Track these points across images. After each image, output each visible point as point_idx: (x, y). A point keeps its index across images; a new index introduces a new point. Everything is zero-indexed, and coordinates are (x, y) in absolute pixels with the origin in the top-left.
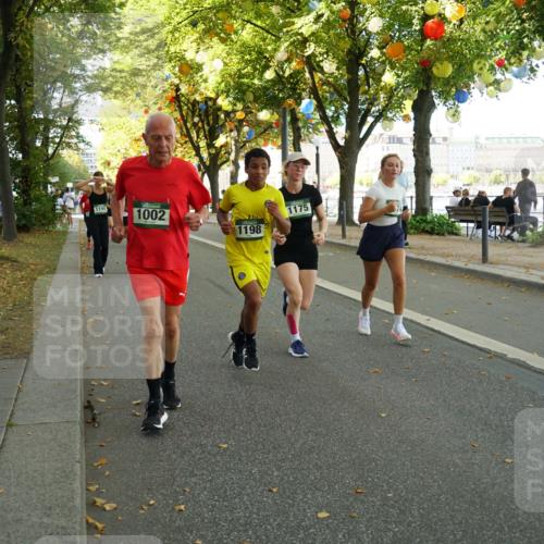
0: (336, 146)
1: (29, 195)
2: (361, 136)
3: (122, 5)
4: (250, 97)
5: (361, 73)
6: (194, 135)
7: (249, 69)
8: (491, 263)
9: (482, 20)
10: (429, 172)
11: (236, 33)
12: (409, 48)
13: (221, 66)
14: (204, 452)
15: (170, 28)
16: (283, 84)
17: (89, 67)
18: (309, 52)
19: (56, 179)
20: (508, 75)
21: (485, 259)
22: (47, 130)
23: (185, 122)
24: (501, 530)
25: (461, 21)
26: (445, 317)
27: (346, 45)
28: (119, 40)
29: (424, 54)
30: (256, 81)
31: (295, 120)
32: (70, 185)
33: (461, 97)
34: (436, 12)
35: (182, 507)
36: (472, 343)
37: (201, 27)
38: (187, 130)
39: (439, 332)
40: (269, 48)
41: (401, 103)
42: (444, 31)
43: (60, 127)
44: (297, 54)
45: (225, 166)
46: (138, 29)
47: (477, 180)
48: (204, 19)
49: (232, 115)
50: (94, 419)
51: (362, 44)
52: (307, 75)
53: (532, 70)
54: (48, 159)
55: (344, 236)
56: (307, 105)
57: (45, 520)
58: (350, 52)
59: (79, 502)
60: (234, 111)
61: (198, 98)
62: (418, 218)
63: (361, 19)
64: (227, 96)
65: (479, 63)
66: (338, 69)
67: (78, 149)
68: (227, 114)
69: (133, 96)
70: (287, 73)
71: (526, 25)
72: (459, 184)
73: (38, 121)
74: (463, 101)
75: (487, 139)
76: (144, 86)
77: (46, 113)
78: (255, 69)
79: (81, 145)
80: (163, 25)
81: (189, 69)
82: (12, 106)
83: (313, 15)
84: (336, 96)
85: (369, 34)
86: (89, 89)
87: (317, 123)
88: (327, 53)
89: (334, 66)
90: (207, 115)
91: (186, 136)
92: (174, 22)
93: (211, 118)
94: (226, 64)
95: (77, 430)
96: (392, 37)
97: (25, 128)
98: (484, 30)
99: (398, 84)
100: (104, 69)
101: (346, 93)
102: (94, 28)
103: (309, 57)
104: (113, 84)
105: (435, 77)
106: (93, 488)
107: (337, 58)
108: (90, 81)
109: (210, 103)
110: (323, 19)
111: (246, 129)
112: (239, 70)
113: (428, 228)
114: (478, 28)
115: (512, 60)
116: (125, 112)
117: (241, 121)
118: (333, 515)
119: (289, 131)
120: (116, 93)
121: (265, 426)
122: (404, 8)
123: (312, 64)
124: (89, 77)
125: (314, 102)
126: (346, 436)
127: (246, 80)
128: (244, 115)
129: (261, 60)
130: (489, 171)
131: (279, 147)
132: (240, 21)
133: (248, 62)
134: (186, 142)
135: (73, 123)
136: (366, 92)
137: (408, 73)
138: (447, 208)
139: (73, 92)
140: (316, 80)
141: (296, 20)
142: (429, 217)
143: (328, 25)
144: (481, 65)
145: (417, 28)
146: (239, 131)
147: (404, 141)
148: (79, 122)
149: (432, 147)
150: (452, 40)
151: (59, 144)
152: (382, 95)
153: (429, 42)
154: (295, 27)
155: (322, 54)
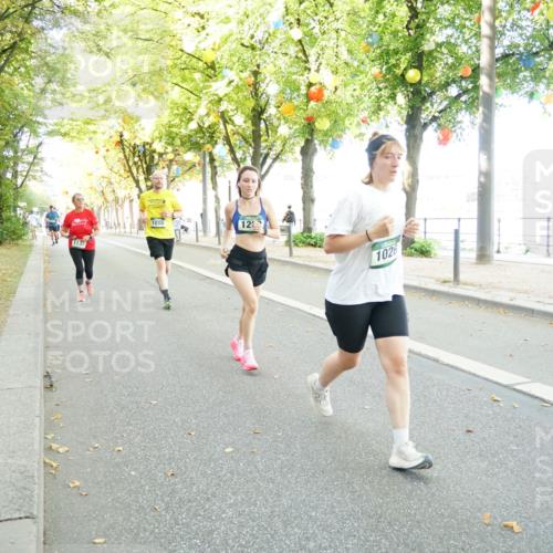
2: (263, 173)
4: (178, 142)
5: (263, 125)
6: (134, 170)
7: (177, 121)
9: (350, 88)
10: (313, 201)
12: (296, 108)
13: (156, 118)
18: (222, 108)
19: (24, 204)
22: (16, 164)
23: (128, 161)
24: (360, 456)
25: (336, 89)
27: (251, 103)
29: (309, 113)
30: (183, 131)
31: (212, 160)
32: (35, 209)
33: (334, 145)
34: (318, 81)
35: (121, 448)
38: (130, 167)
40: (193, 105)
42: (323, 95)
43: (28, 163)
44: (214, 110)
49: (164, 156)
50: (51, 386)
51: (263, 104)
52: (222, 126)
54: (17, 188)
56: (220, 150)
57: (10, 461)
58: (254, 110)
59: (38, 446)
60: (166, 153)
61: (137, 142)
62: (305, 235)
63: (262, 85)
64: (160, 141)
65: (349, 120)
66: (245, 122)
67: (41, 180)
68: (161, 155)
69: (87, 140)
70: (206, 126)
71: (382, 92)
73: (9, 158)
74: (337, 148)
76: (95, 132)
77: (16, 152)
78: (182, 121)
79: (45, 178)
81: (129, 118)
83: (226, 81)
84: (243, 143)
85: (268, 96)
86: (50, 133)
87: (230, 164)
88: (237, 109)
89: (243, 119)
90: (145, 156)
91: (128, 172)
93: (148, 158)
95: (38, 393)
96: (285, 99)
98: (352, 96)
101: (251, 141)
102: (53, 86)
103: (222, 113)
104: (70, 130)
105: (317, 129)
106: (49, 436)
107: (245, 114)
108: (51, 128)
109: (147, 147)
110: (233, 84)
111: (174, 167)
112: (170, 122)
113: (312, 242)
114: (348, 94)
115: (373, 118)
117: (171, 161)
118: (236, 450)
119: (208, 169)
120: (73, 137)
122: (294, 77)
123: (225, 118)
124: (50, 124)
125: (227, 147)
126: (248, 393)
127: (174, 129)
128: (173, 156)
129: (187, 114)
132: (170, 84)
133: (176, 116)
134: (128, 177)
135: (37, 160)
136: (266, 141)
137: (297, 127)
139: (34, 133)
140: (229, 130)
141: (213, 84)
142: (313, 234)
143: (238, 88)
144: (351, 121)
145: (305, 92)
146: (169, 169)
148: (41, 159)
150: (329, 102)
151: (26, 176)
152: (279, 143)
153: (312, 104)
154: (212, 90)
155: (233, 111)
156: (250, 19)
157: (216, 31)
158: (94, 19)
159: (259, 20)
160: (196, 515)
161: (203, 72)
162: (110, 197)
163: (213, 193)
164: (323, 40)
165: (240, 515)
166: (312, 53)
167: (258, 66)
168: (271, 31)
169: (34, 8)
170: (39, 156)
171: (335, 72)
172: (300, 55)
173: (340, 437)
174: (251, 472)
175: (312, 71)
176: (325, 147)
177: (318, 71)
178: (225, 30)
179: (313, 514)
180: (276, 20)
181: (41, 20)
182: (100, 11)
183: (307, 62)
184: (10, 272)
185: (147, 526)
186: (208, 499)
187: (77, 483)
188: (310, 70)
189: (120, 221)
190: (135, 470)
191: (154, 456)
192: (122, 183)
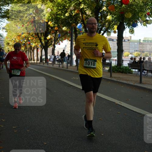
4: (60, 22)
5: (100, 15)
6: (40, 35)
7: (60, 12)
8: (143, 84)
10: (122, 51)
13: (50, 11)
14: (38, 145)
16: (72, 18)
18: (82, 7)
21: (141, 82)
26: (126, 102)
27: (95, 5)
29: (122, 10)
30: (62, 17)
31: (76, 31)
33: (135, 25)
36: (135, 111)
40: (67, 5)
41: (113, 27)
42: (129, 2)
44: (77, 8)
45: (50, 46)
49: (53, 28)
51: (100, 5)
52: (81, 15)
58: (96, 8)
60: (54, 27)
62: (118, 67)
64: (52, 22)
65: (141, 13)
66: (91, 14)
68: (52, 28)
70: (74, 14)
72: (133, 56)
74: (135, 27)
75: (143, 41)
78: (62, 12)
85: (103, 2)
87: (84, 33)
91: (37, 35)
94: (52, 10)
96: (111, 3)
98: (143, 2)
100: (8, 10)
103: (81, 9)
105: (125, 18)
107: (91, 10)
108: (3, 14)
111: (58, 33)
112: (56, 13)
113: (121, 71)
114: (141, 1)
117: (57, 31)
119: (74, 35)
121: (60, 137)
123: (82, 11)
124: (3, 12)
125: (83, 25)
127: (59, 16)
128: (58, 29)
129: (64, 9)
131: (69, 41)
133: (60, 10)
134: (37, 37)
137: (116, 16)
138: (128, 64)
140: (84, 17)
142: (122, 67)
144: (142, 14)
146: (56, 34)
147: (114, 40)
149: (123, 43)
150: (132, 5)
153: (124, 5)
155: (86, 8)
162: (28, 47)
176: (129, 26)
192: (34, 40)
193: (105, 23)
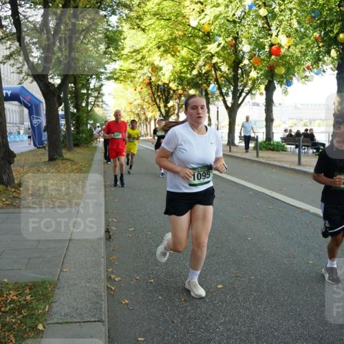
0: (227, 107)
1: (79, 129)
2: (239, 102)
3: (124, 39)
4: (186, 83)
5: (240, 71)
6: (158, 101)
7: (185, 69)
9: (299, 46)
10: (272, 120)
11: (179, 52)
12: (263, 60)
13: (172, 68)
15: (147, 49)
17: (108, 68)
18: (214, 61)
19: (91, 122)
20: (312, 74)
21: (299, 163)
22: (88, 98)
23: (154, 95)
25: (289, 47)
26: (279, 191)
27: (233, 58)
28: (122, 55)
29: (270, 63)
30: (188, 76)
31: (207, 94)
33: (289, 83)
34: (277, 42)
35: (152, 281)
36: (292, 204)
37: (162, 49)
38: (155, 99)
39: (276, 199)
40: (195, 59)
41: (259, 87)
42: (280, 52)
43: (95, 97)
44: (208, 63)
45: (172, 116)
46: (132, 50)
47: (295, 125)
48: (164, 45)
49: (176, 92)
50: (110, 237)
51: (240, 58)
52: (213, 72)
53: (324, 71)
54: (88, 112)
55: (230, 151)
56: (213, 87)
58: (234, 62)
59: (103, 276)
60: (178, 90)
61: (160, 83)
62: (267, 143)
63: (240, 46)
64: (174, 82)
65: (298, 67)
66: (228, 69)
67: (102, 107)
68: (174, 91)
69: (129, 82)
70: (204, 72)
71: (321, 49)
72: (287, 126)
73: (84, 94)
74: (290, 86)
76: (134, 77)
78: (188, 69)
80: (144, 48)
81: (156, 69)
82: (72, 87)
83: (217, 43)
84: (228, 83)
85: (244, 53)
86: (108, 79)
87: (218, 96)
88: (223, 62)
89: (227, 68)
90: (164, 92)
91: (154, 102)
92: (149, 47)
93: (166, 93)
94: (174, 67)
95: (103, 242)
96: (255, 55)
97: (78, 98)
98: (300, 52)
99: (258, 77)
100: (116, 69)
101: (232, 81)
102: (111, 49)
103: (214, 64)
104: (119, 76)
105: (276, 74)
106: (109, 270)
107: (228, 65)
108: (109, 75)
109: (166, 86)
110: (222, 45)
111: (183, 98)
112: (180, 70)
113: (271, 147)
114: (297, 50)
115: (314, 66)
116: (125, 90)
117: (180, 95)
118: (225, 287)
120: (121, 80)
122: (261, 40)
123: (216, 67)
124: (108, 73)
125: (217, 86)
127: (183, 75)
128: (182, 92)
129: (191, 65)
130: (301, 120)
132: (181, 46)
133: (184, 66)
134: (154, 105)
135: (100, 95)
136: (242, 81)
137: (263, 72)
139: (99, 79)
140: (218, 75)
141: (208, 46)
142: (272, 143)
143: (224, 48)
145: (268, 50)
146: (180, 99)
147: (261, 105)
148: (103, 95)
149: (274, 108)
150: (286, 56)
151: (93, 105)
152: (250, 82)
153: (273, 57)
154: (208, 49)
155: (221, 63)
156: (233, 4)
157: (211, 12)
158: (136, 8)
159: (239, 3)
160: (200, 328)
161: (202, 39)
162: (143, 117)
163: (207, 115)
164: (281, 15)
165: (228, 330)
166: (274, 24)
167: (237, 33)
168: (247, 11)
169: (101, 4)
170: (101, 92)
171: (289, 36)
172: (265, 25)
173: (293, 283)
174: (234, 302)
175: (273, 36)
176: (281, 85)
177: (277, 36)
178: (217, 11)
179: (276, 334)
180: (250, 4)
181: (105, 11)
182: (140, 3)
183: (270, 30)
184: (84, 164)
185: (169, 333)
186: (207, 318)
187: (127, 301)
188: (271, 35)
189: (149, 132)
190: (161, 295)
191: (173, 288)
192: (150, 108)
193: (247, 81)
